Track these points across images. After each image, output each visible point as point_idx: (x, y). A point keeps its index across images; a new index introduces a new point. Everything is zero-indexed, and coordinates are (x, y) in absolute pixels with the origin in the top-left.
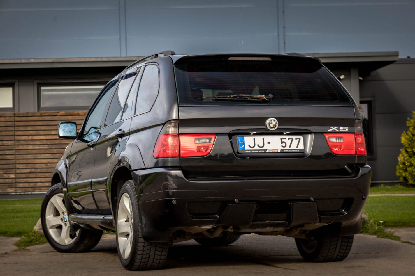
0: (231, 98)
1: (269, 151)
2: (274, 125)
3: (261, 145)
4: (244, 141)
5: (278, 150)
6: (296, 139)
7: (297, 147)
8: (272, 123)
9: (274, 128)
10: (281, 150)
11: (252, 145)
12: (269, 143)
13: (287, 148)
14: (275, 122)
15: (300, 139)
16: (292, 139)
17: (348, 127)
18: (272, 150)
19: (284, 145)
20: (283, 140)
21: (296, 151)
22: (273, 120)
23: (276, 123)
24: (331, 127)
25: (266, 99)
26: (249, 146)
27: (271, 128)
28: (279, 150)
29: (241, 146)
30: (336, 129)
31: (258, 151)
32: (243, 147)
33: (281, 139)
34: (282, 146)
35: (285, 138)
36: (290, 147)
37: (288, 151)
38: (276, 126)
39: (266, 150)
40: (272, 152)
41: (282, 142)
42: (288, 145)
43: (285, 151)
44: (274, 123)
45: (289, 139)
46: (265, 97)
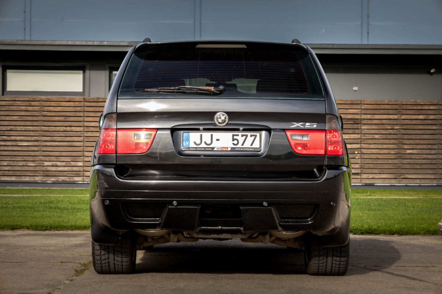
0: (176, 89)
1: (217, 149)
2: (222, 120)
3: (209, 142)
4: (189, 138)
5: (227, 148)
6: (251, 136)
7: (252, 145)
8: (220, 118)
9: (223, 123)
10: (232, 148)
11: (198, 142)
12: (218, 140)
13: (239, 145)
14: (224, 116)
15: (256, 136)
16: (247, 136)
17: (316, 124)
18: (221, 148)
19: (236, 142)
20: (235, 137)
21: (250, 149)
22: (222, 115)
23: (225, 118)
24: (295, 123)
25: (215, 91)
26: (195, 143)
27: (219, 123)
28: (229, 148)
29: (185, 143)
30: (301, 125)
31: (204, 149)
32: (187, 144)
33: (233, 135)
34: (234, 144)
35: (238, 135)
36: (243, 145)
37: (239, 149)
38: (225, 122)
39: (214, 148)
40: (220, 150)
41: (233, 140)
42: (241, 142)
43: (236, 149)
44: (223, 118)
45: (242, 136)
46: (214, 88)
